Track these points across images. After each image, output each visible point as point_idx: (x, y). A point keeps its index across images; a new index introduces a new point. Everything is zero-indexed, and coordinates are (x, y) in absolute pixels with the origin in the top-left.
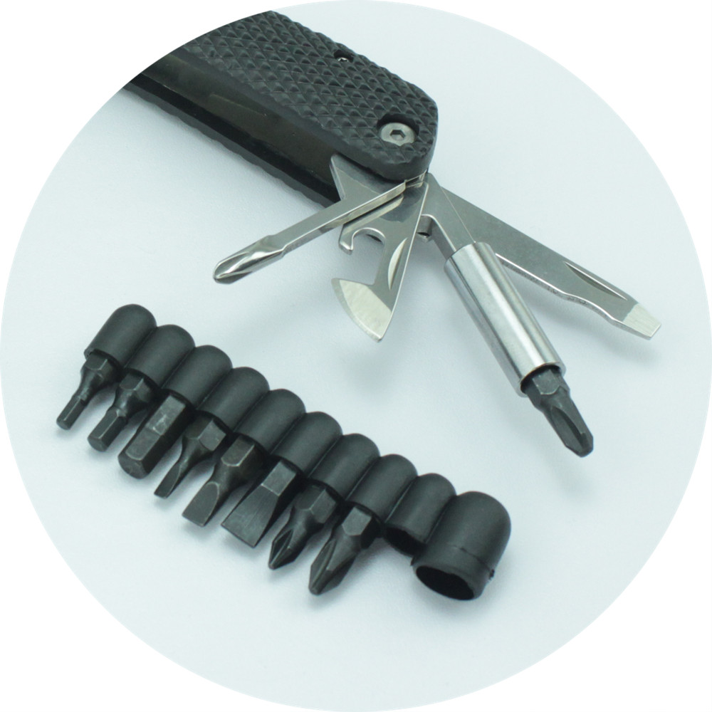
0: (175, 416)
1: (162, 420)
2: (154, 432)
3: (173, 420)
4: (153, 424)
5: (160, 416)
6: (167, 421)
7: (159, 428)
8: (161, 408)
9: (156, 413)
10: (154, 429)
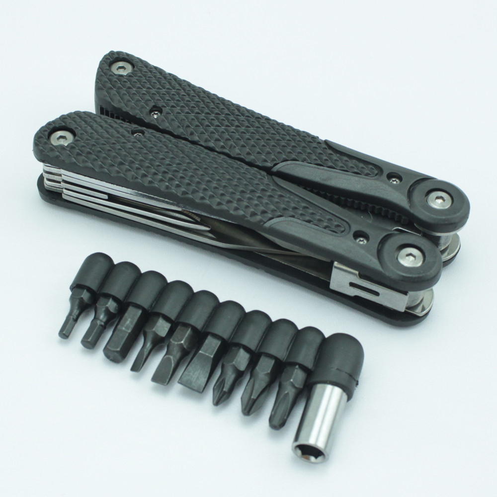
0: (136, 318)
1: (128, 322)
2: (124, 331)
3: (135, 321)
4: (123, 326)
5: (127, 320)
6: (131, 322)
7: (127, 328)
8: (126, 315)
9: (124, 319)
10: (124, 328)
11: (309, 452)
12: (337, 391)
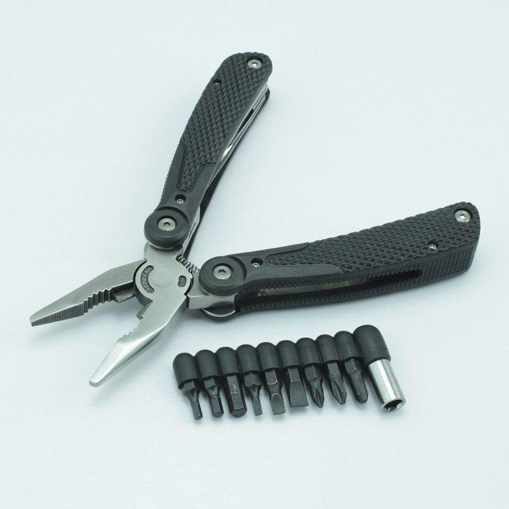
0: (237, 382)
1: (235, 387)
2: (236, 394)
3: (237, 384)
4: (233, 391)
5: (232, 387)
6: (236, 386)
7: (237, 391)
8: (229, 383)
9: (230, 387)
10: (235, 393)
11: (393, 405)
12: (379, 363)
